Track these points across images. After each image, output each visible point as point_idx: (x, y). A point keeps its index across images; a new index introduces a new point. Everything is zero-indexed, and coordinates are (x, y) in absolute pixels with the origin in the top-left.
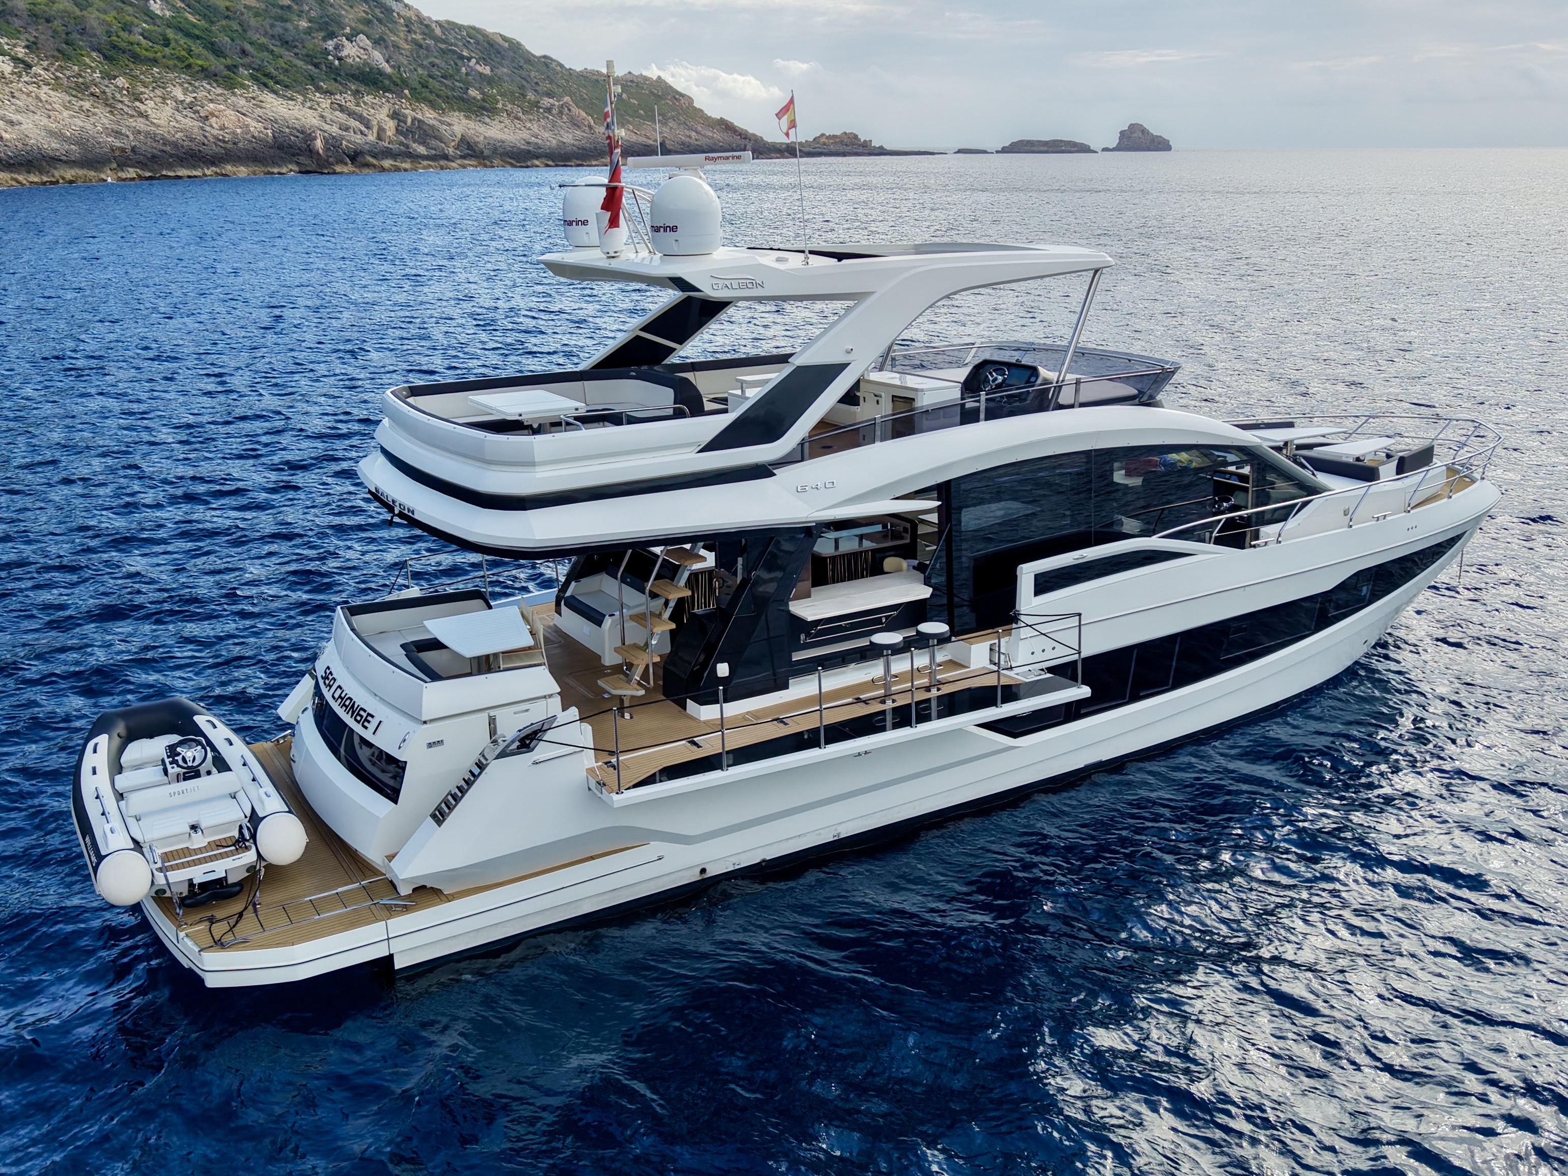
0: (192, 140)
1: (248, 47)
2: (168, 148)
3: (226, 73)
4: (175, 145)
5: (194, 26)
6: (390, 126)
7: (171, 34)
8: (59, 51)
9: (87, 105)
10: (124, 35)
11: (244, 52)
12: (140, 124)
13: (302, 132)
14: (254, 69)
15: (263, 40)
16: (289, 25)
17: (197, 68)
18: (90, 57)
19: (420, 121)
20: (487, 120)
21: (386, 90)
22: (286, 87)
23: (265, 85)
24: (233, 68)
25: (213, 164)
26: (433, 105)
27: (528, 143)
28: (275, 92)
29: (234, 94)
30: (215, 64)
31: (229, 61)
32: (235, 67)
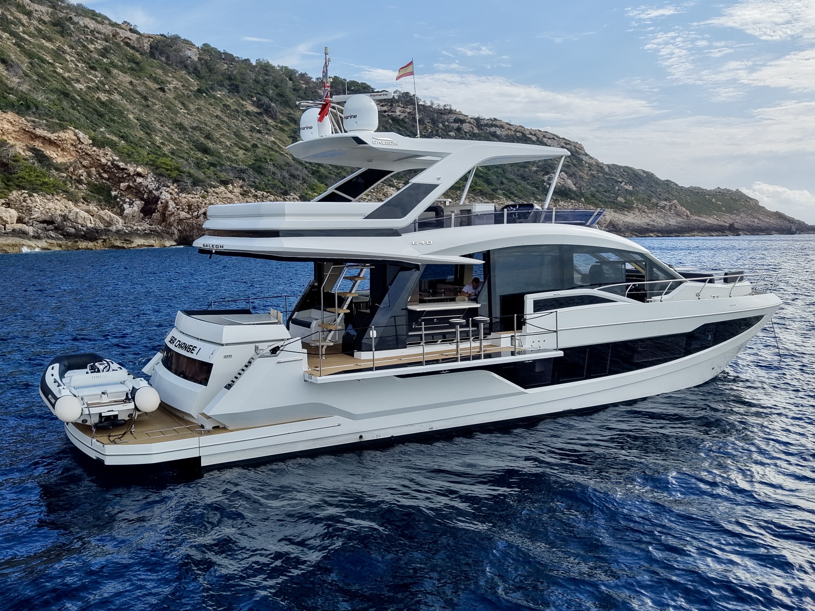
1: (504, 180)
3: (491, 192)
11: (502, 183)
14: (506, 190)
15: (513, 177)
16: (527, 170)
17: (478, 191)
20: (626, 213)
21: (572, 198)
22: (520, 198)
23: (510, 198)
24: (495, 190)
26: (597, 206)
27: (649, 225)
30: (487, 189)
31: (494, 187)
32: (497, 189)
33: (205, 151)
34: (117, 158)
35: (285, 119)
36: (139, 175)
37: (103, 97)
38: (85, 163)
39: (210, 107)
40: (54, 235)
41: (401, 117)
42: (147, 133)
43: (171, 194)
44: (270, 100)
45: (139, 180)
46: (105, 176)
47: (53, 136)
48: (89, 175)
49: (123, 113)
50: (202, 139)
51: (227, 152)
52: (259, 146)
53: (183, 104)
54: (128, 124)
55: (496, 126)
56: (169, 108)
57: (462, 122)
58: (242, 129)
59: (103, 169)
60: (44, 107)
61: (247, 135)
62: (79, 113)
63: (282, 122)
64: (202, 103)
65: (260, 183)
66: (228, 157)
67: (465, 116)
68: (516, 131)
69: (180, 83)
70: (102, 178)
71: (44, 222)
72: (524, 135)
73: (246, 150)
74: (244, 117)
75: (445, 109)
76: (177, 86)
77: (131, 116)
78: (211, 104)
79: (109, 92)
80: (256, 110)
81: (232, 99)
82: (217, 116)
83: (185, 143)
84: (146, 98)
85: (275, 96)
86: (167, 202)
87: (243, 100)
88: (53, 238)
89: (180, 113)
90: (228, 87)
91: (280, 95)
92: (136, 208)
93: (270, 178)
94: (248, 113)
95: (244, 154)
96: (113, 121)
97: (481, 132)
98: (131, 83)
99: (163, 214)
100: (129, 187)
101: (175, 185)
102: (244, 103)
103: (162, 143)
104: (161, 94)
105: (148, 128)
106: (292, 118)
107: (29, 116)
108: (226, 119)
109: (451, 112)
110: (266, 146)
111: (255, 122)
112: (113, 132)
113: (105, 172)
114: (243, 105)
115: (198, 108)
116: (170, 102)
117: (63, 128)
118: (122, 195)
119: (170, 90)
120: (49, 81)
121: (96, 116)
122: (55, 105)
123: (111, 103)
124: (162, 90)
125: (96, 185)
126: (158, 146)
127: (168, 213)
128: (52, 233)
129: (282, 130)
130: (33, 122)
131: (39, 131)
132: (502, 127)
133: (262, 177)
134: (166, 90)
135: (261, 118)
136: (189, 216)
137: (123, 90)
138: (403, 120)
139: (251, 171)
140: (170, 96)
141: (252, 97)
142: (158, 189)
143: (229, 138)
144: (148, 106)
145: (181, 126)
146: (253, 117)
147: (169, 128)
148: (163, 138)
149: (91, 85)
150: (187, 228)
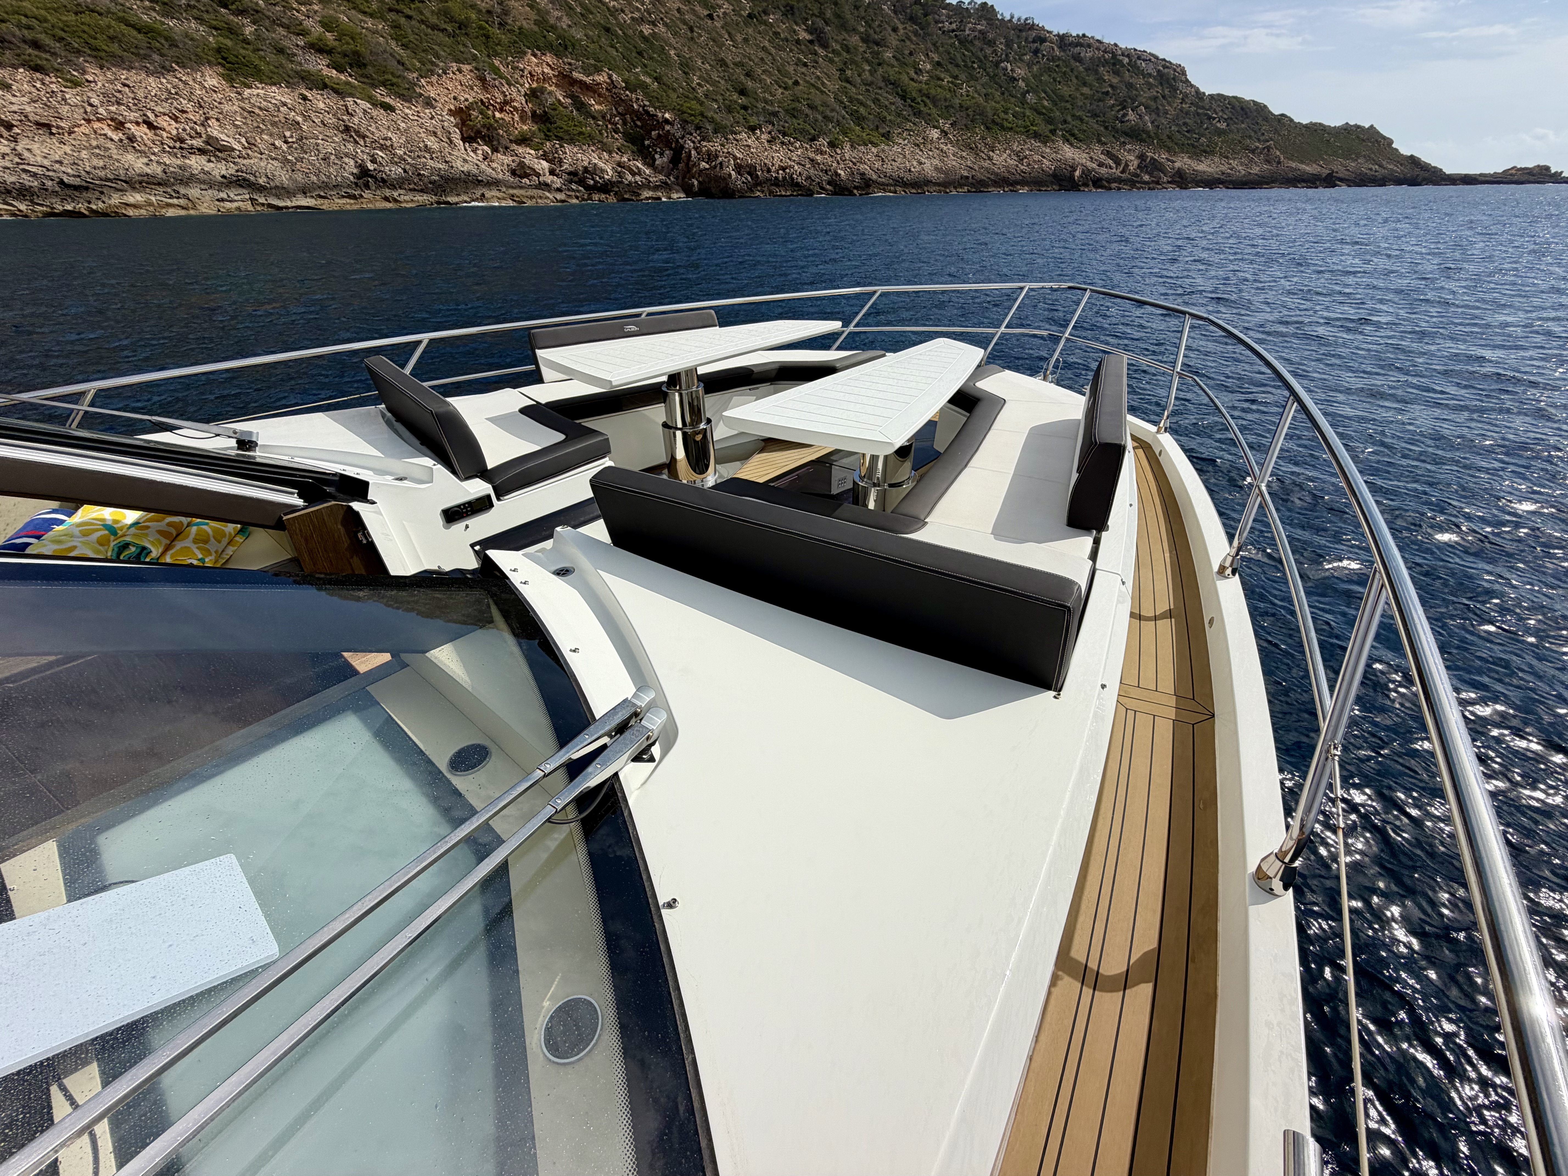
0: (1009, 172)
1: (1069, 119)
2: (992, 177)
3: (1048, 133)
4: (997, 174)
5: (1044, 107)
6: (1134, 164)
7: (1028, 113)
8: (965, 125)
9: (964, 154)
10: (1002, 115)
11: (1065, 122)
12: (986, 164)
13: (1071, 167)
14: (1067, 132)
15: (1081, 114)
16: (1101, 104)
17: (1031, 132)
18: (979, 127)
19: (1155, 160)
20: (1203, 159)
21: (1142, 141)
22: (1081, 141)
23: (1068, 140)
24: (1053, 132)
25: (1012, 185)
26: (1169, 150)
27: (1223, 173)
28: (1071, 145)
29: (1046, 146)
30: (1043, 128)
31: (1052, 127)
32: (1055, 130)
33: (743, 92)
34: (647, 103)
35: (838, 47)
36: (667, 121)
37: (647, 30)
38: (620, 109)
39: (758, 37)
40: (574, 187)
41: (970, 38)
42: (684, 73)
43: (694, 142)
44: (825, 22)
45: (668, 127)
46: (639, 123)
47: (588, 80)
48: (625, 123)
49: (664, 49)
50: (742, 77)
51: (765, 92)
52: (801, 82)
53: (730, 34)
54: (666, 61)
55: (1081, 45)
56: (714, 41)
57: (1043, 40)
58: (788, 63)
59: (636, 116)
60: (581, 45)
61: (791, 69)
62: (617, 51)
63: (834, 51)
64: (750, 31)
65: (789, 128)
66: (764, 97)
67: (1048, 32)
68: (1105, 51)
69: (731, 7)
70: (637, 126)
71: (570, 173)
72: (1114, 55)
73: (785, 88)
74: (793, 47)
75: (1026, 24)
76: (728, 11)
77: (672, 52)
78: (760, 33)
79: (653, 23)
80: (808, 37)
81: (784, 24)
82: (764, 49)
83: (723, 82)
84: (691, 30)
85: (832, 18)
86: (690, 151)
87: (797, 24)
88: (573, 190)
89: (725, 45)
90: (783, 9)
91: (838, 16)
92: (665, 159)
93: (801, 121)
94: (798, 42)
95: (782, 93)
96: (651, 58)
97: (1062, 54)
98: (679, 10)
99: (687, 164)
100: (659, 135)
101: (698, 132)
102: (797, 28)
103: (699, 84)
104: (710, 22)
105: (687, 66)
106: (846, 45)
107: (567, 58)
108: (773, 51)
109: (1033, 27)
110: (807, 82)
111: (803, 52)
112: (647, 72)
113: (639, 119)
114: (795, 31)
115: (744, 39)
116: (717, 32)
117: (598, 70)
118: (654, 145)
119: (718, 16)
120: (592, 13)
121: (634, 54)
122: (594, 42)
123: (653, 38)
124: (710, 16)
125: (630, 134)
126: (693, 89)
127: (691, 163)
128: (574, 186)
129: (831, 61)
130: (570, 64)
131: (575, 75)
132: (1089, 46)
133: (794, 120)
134: (715, 17)
135: (811, 47)
136: (708, 166)
137: (670, 19)
138: (971, 42)
139: (782, 114)
140: (718, 24)
141: (807, 20)
142: (683, 137)
143: (770, 75)
144: (692, 38)
145: (723, 63)
146: (803, 47)
147: (710, 65)
148: (700, 78)
149: (637, 15)
150: (707, 180)
